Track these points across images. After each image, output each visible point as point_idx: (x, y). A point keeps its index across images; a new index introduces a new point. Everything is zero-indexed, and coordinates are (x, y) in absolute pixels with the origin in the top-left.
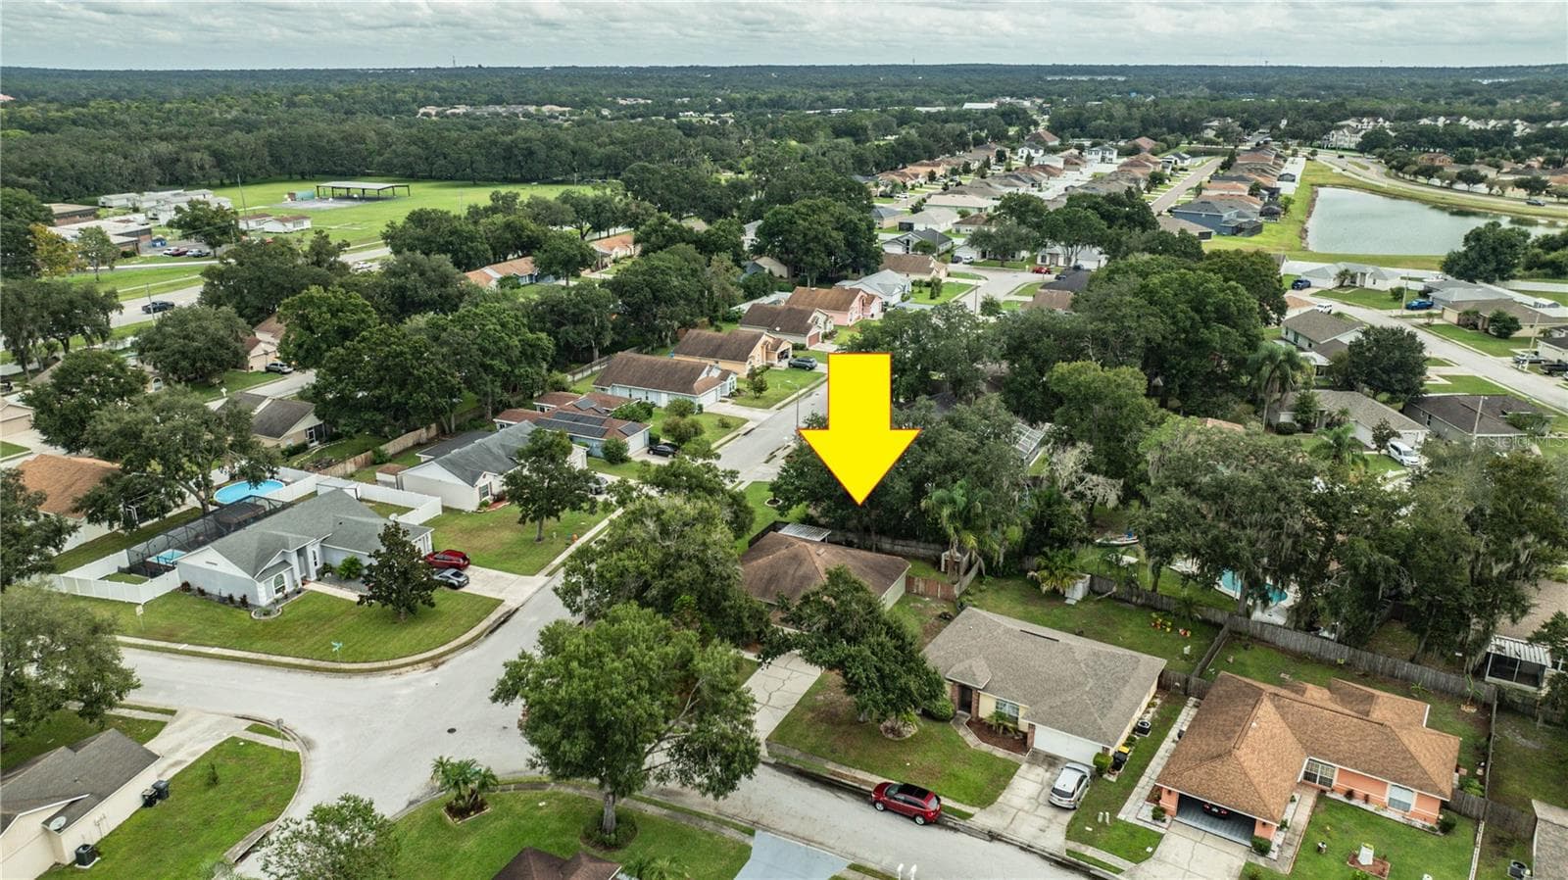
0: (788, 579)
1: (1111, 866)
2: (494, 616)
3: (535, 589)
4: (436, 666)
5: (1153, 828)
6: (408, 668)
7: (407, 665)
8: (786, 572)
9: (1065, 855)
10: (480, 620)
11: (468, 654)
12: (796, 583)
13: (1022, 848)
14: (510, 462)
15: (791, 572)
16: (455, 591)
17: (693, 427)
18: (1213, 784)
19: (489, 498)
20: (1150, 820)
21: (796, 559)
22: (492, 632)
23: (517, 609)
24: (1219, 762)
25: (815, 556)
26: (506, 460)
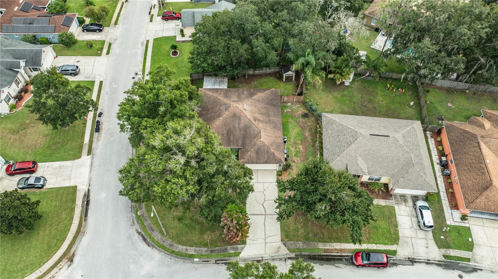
0: (238, 131)
1: (465, 258)
2: (79, 201)
3: (88, 169)
4: (71, 260)
5: (463, 225)
6: (55, 270)
7: (52, 268)
8: (234, 127)
9: (443, 259)
10: (73, 210)
11: (84, 242)
12: (243, 132)
13: (427, 263)
14: (12, 73)
15: (237, 125)
16: (42, 190)
17: (104, 11)
18: (490, 203)
19: (12, 101)
20: (460, 220)
21: (236, 116)
22: (86, 215)
23: (89, 190)
24: (488, 191)
25: (244, 111)
26: (8, 72)
